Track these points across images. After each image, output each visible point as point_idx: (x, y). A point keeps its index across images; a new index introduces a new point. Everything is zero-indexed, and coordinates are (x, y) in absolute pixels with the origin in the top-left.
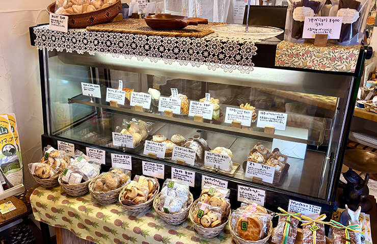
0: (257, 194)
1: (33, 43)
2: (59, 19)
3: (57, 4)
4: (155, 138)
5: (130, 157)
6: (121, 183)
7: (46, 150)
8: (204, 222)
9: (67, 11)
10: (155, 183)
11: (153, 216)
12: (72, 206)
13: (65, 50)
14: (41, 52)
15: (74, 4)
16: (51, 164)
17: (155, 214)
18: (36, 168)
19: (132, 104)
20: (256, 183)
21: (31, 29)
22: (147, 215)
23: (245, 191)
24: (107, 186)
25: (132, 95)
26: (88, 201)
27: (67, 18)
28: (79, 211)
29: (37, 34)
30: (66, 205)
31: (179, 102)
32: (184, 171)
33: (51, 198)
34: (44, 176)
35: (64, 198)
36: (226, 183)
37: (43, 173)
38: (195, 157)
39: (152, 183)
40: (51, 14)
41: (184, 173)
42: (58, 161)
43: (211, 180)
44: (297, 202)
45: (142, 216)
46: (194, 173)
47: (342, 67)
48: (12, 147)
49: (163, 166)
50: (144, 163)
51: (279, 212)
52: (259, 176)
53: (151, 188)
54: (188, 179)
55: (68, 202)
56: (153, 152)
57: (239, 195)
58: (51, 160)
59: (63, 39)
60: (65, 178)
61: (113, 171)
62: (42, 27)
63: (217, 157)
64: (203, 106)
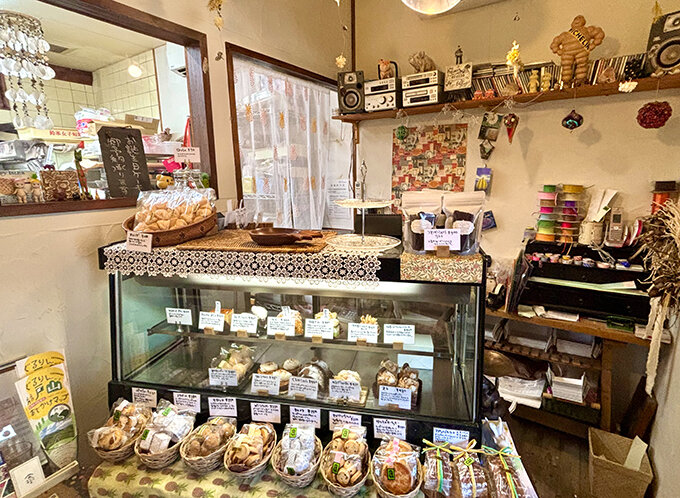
0: (396, 426)
1: (102, 267)
2: (140, 237)
3: (137, 218)
4: (264, 368)
5: (234, 399)
6: (224, 438)
7: (117, 406)
8: (342, 479)
9: (151, 228)
10: (270, 431)
11: (272, 479)
12: (156, 486)
13: (146, 273)
14: (112, 277)
15: (159, 219)
16: (124, 425)
17: (273, 475)
18: (100, 436)
19: (233, 329)
20: (393, 413)
21: (101, 251)
22: (265, 478)
23: (383, 425)
24: (206, 447)
25: (233, 318)
26: (178, 473)
27: (151, 236)
28: (166, 492)
29: (109, 256)
30: (146, 485)
31: (293, 322)
32: (306, 409)
33: (123, 478)
34: (113, 446)
35: (142, 474)
36: (360, 417)
37: (112, 442)
38: (317, 389)
39: (266, 432)
40: (129, 232)
41: (306, 412)
42: (134, 419)
43: (341, 416)
44: (442, 430)
45: (257, 482)
46: (319, 411)
47: (468, 278)
48: (66, 408)
49: (279, 406)
50: (253, 405)
51: (425, 445)
52: (395, 402)
53: (266, 440)
54: (311, 418)
55: (148, 480)
56: (263, 389)
57: (375, 431)
58: (123, 420)
59: (145, 261)
60: (145, 445)
61: (213, 422)
62: (115, 246)
63: (344, 386)
64: (321, 324)
